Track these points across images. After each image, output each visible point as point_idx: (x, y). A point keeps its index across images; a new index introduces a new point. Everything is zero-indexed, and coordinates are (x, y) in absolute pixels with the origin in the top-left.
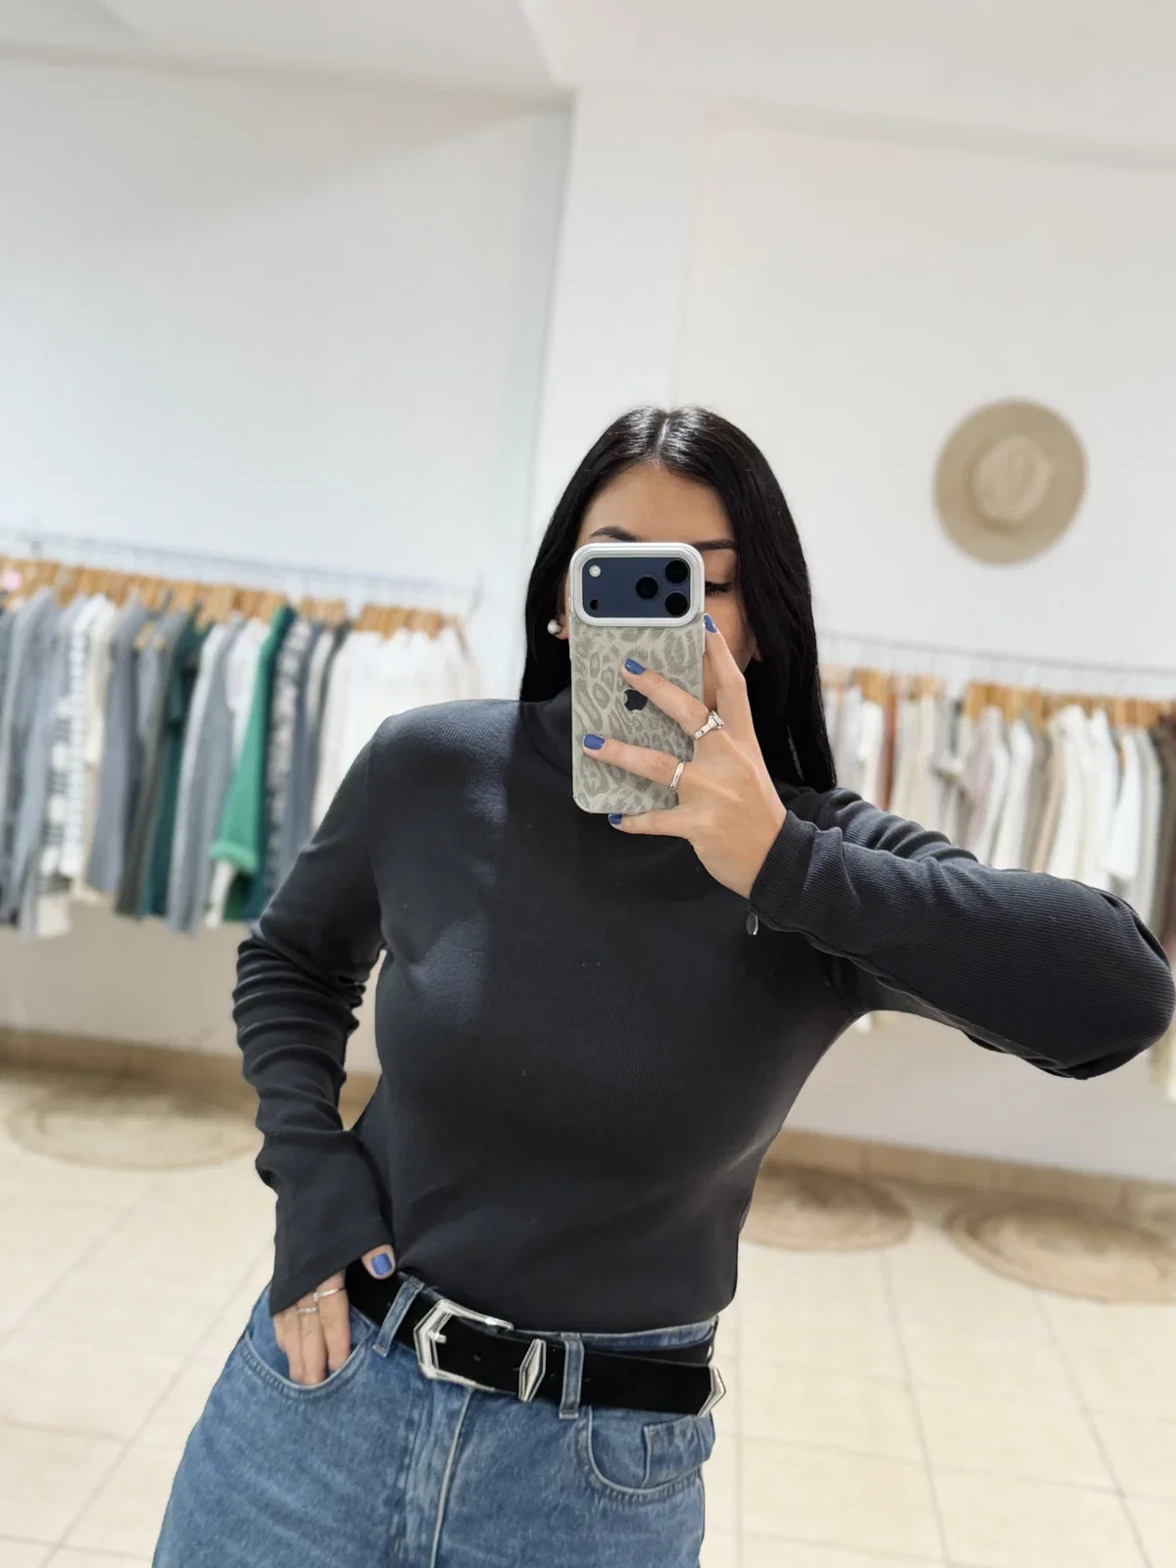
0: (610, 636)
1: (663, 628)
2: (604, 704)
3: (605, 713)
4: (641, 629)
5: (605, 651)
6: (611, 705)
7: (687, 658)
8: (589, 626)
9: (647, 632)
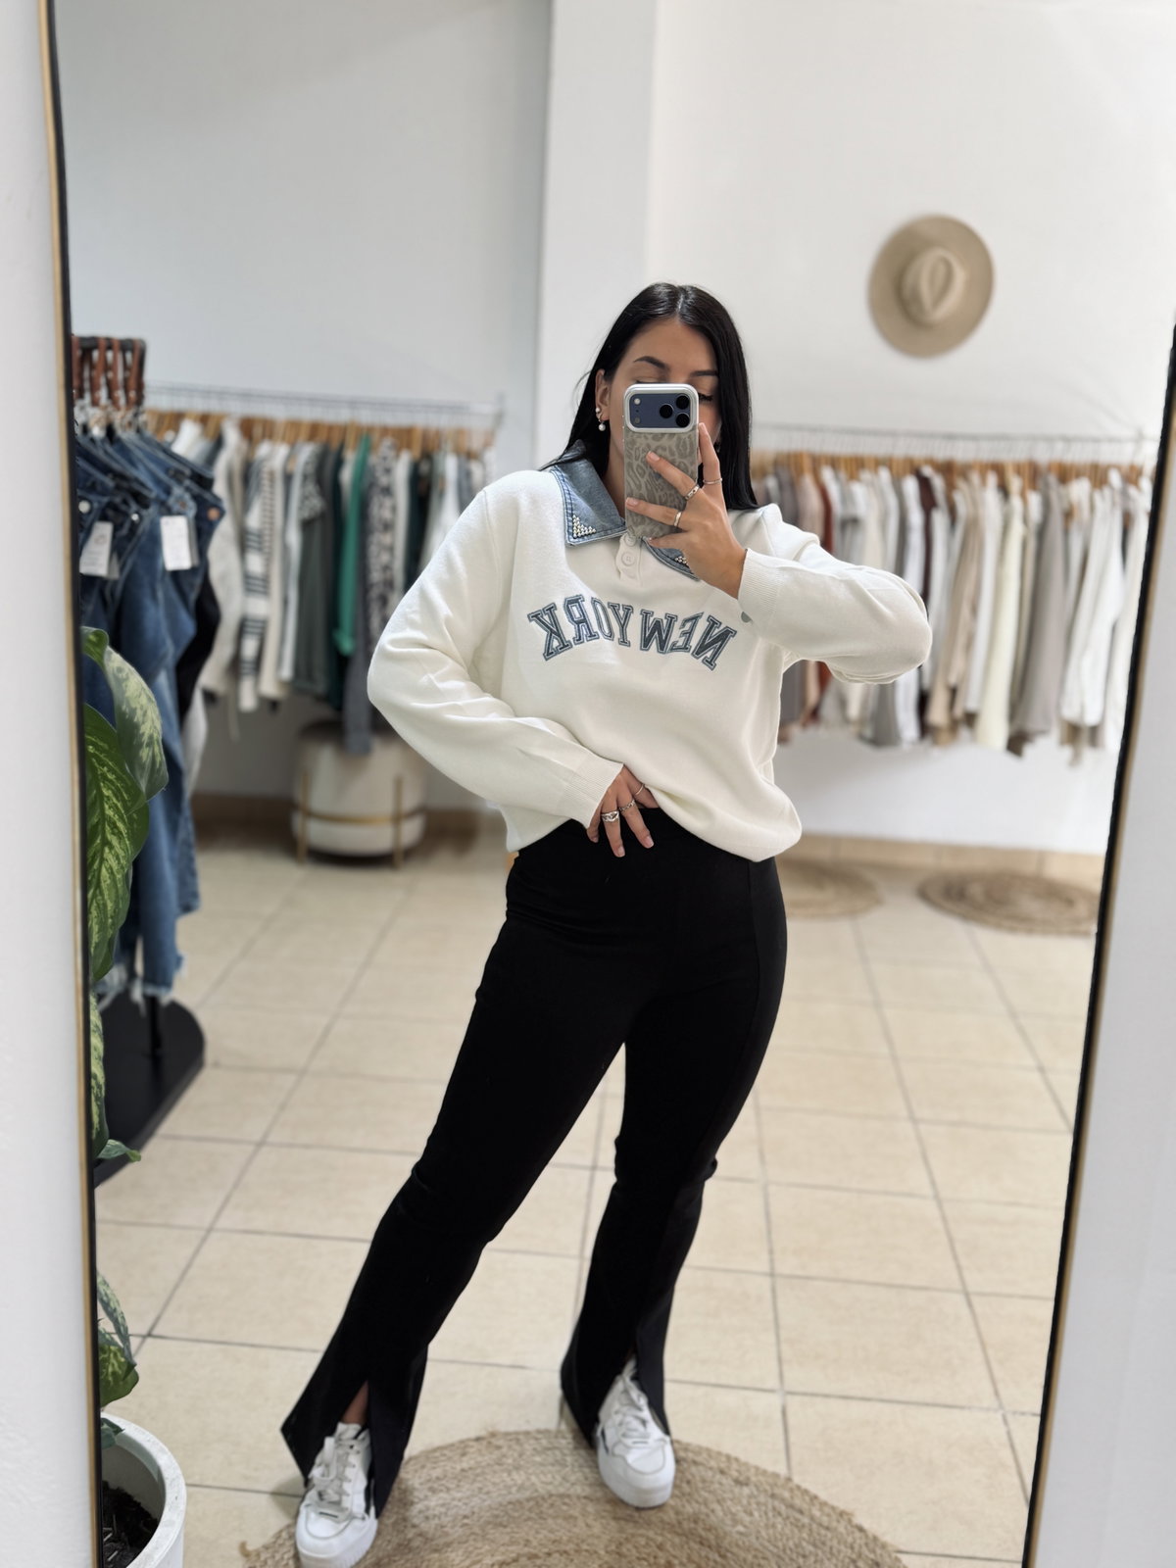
0: (646, 438)
1: (674, 434)
2: (643, 477)
3: (643, 481)
4: (663, 434)
5: (643, 446)
6: (646, 477)
7: (688, 450)
8: (634, 432)
9: (666, 436)
